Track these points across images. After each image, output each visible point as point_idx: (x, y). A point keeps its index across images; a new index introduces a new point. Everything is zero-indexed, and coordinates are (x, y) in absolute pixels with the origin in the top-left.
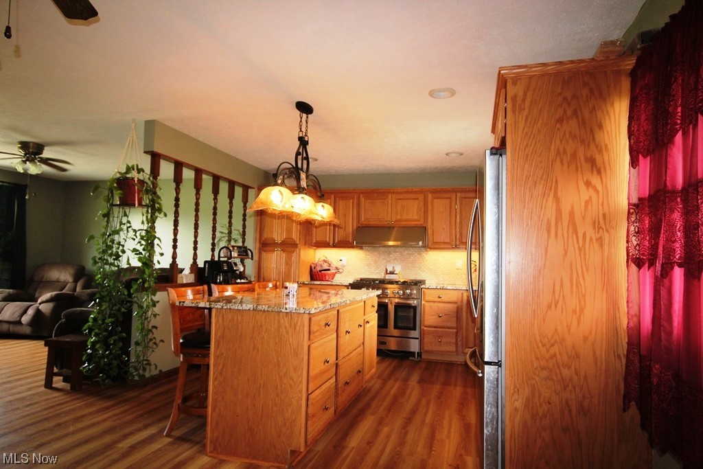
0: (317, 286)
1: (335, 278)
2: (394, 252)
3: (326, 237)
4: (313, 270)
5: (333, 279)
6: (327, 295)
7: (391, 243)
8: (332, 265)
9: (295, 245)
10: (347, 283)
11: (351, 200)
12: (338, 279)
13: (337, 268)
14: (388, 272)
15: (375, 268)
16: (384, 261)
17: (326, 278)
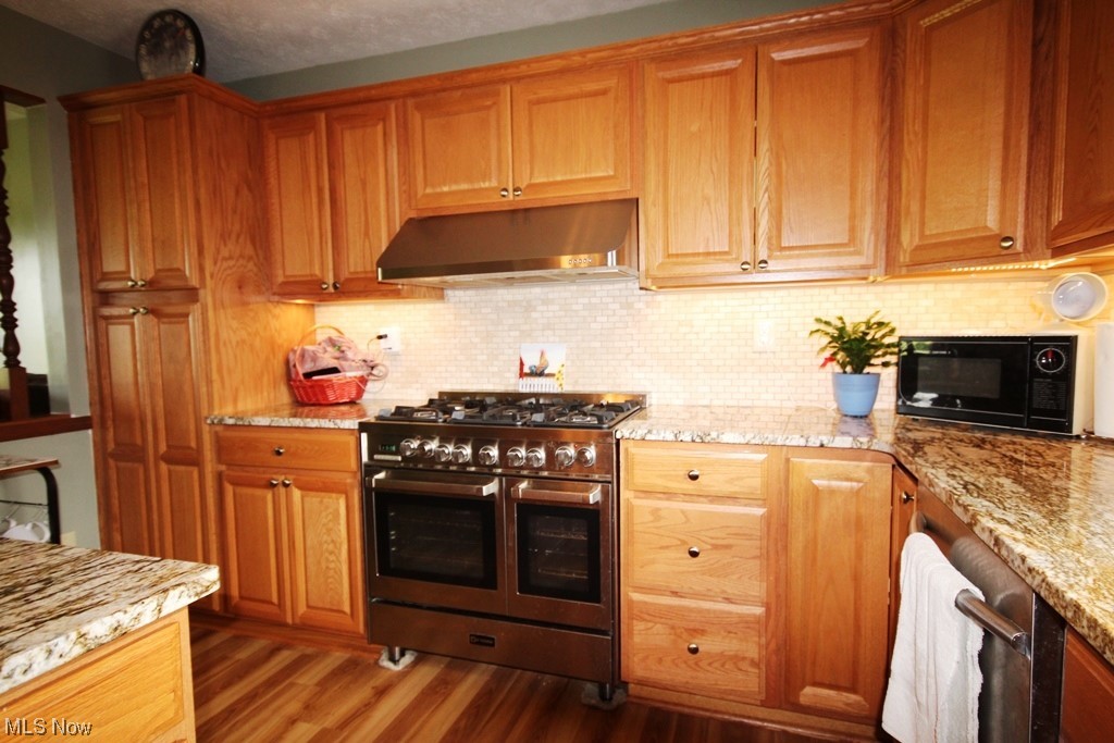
3: (311, 263)
13: (367, 364)
14: (526, 370)
15: (485, 357)
16: (512, 334)
17: (326, 398)
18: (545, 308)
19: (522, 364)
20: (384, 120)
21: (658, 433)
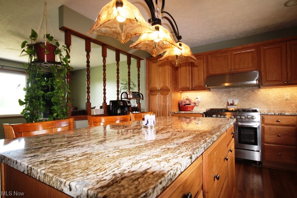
0: (182, 115)
1: (194, 109)
2: (233, 91)
3: (187, 84)
4: (180, 105)
5: (192, 109)
6: (189, 119)
7: (227, 84)
8: (192, 102)
9: (168, 90)
10: (202, 112)
11: (202, 60)
12: (196, 110)
13: (195, 103)
14: (229, 104)
15: (219, 102)
16: (226, 97)
17: (188, 110)
18: (233, 92)
19: (228, 103)
20: (203, 59)
21: (270, 113)
